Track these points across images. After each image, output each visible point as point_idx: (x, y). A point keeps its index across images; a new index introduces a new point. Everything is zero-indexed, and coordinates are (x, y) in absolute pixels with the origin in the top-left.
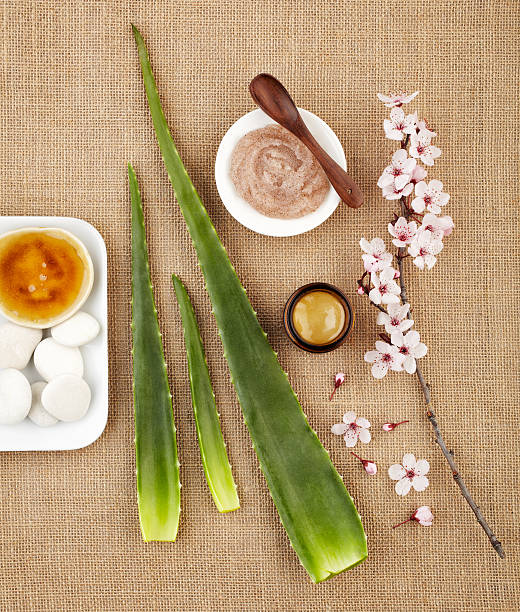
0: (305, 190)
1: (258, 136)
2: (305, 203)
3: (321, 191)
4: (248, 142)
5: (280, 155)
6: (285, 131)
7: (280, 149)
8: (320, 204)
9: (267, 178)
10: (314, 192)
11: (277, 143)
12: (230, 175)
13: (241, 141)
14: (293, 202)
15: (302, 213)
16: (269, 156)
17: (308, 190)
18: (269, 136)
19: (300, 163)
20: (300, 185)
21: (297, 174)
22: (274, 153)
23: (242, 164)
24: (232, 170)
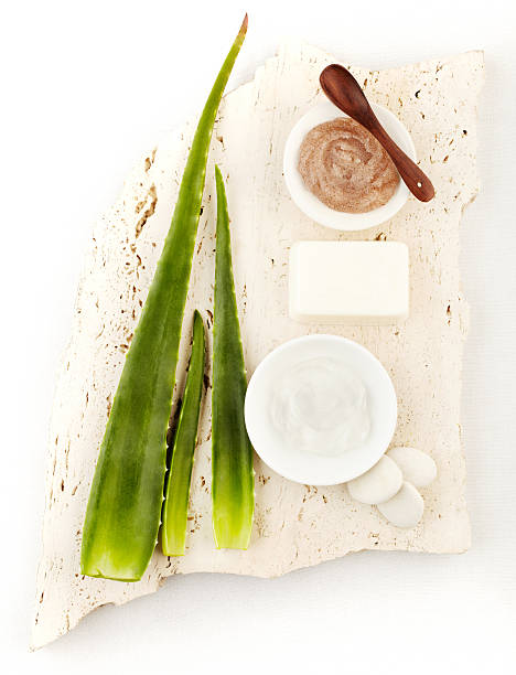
0: (375, 184)
1: (327, 128)
2: (375, 196)
3: (392, 184)
4: (317, 134)
5: (349, 148)
6: (355, 123)
7: (350, 141)
8: (390, 198)
9: (336, 171)
10: (384, 185)
11: (347, 136)
12: (298, 169)
13: (309, 133)
14: (363, 195)
15: (371, 207)
16: (339, 149)
17: (378, 183)
18: (338, 129)
19: (370, 156)
20: (369, 178)
21: (367, 167)
22: (344, 146)
23: (312, 157)
24: (300, 162)
